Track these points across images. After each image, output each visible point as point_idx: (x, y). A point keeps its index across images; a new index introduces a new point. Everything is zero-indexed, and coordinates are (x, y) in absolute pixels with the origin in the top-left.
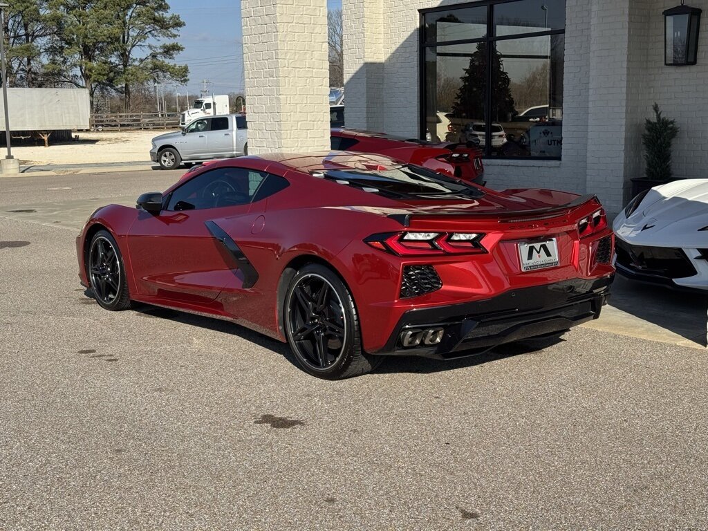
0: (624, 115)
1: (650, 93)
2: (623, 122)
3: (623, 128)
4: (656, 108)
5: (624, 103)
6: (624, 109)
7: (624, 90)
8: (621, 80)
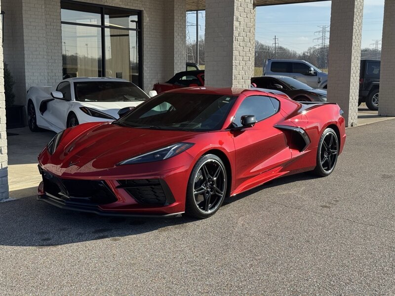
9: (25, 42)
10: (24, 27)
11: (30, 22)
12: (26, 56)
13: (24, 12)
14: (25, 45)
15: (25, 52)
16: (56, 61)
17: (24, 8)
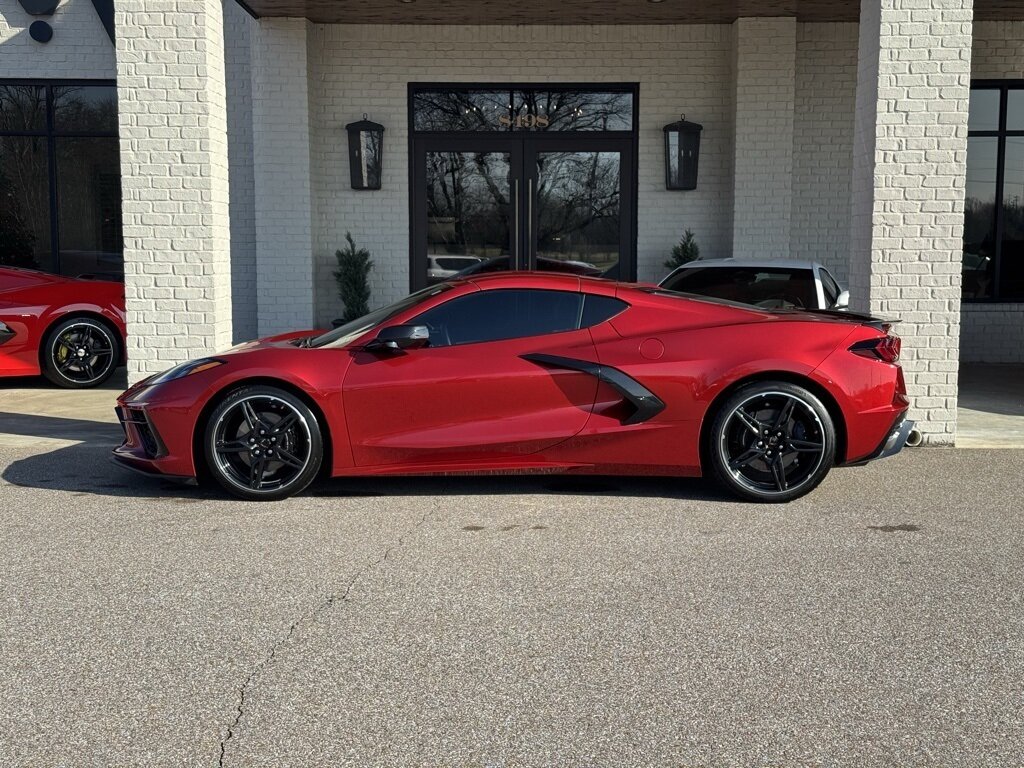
0: (309, 246)
1: (321, 220)
2: (309, 254)
3: (310, 261)
4: (349, 238)
5: (308, 231)
6: (309, 239)
7: (308, 215)
8: (304, 203)
9: (737, 185)
10: (738, 154)
11: (754, 143)
12: (737, 216)
13: (739, 122)
14: (736, 193)
15: (737, 207)
16: (841, 225)
17: (739, 115)
